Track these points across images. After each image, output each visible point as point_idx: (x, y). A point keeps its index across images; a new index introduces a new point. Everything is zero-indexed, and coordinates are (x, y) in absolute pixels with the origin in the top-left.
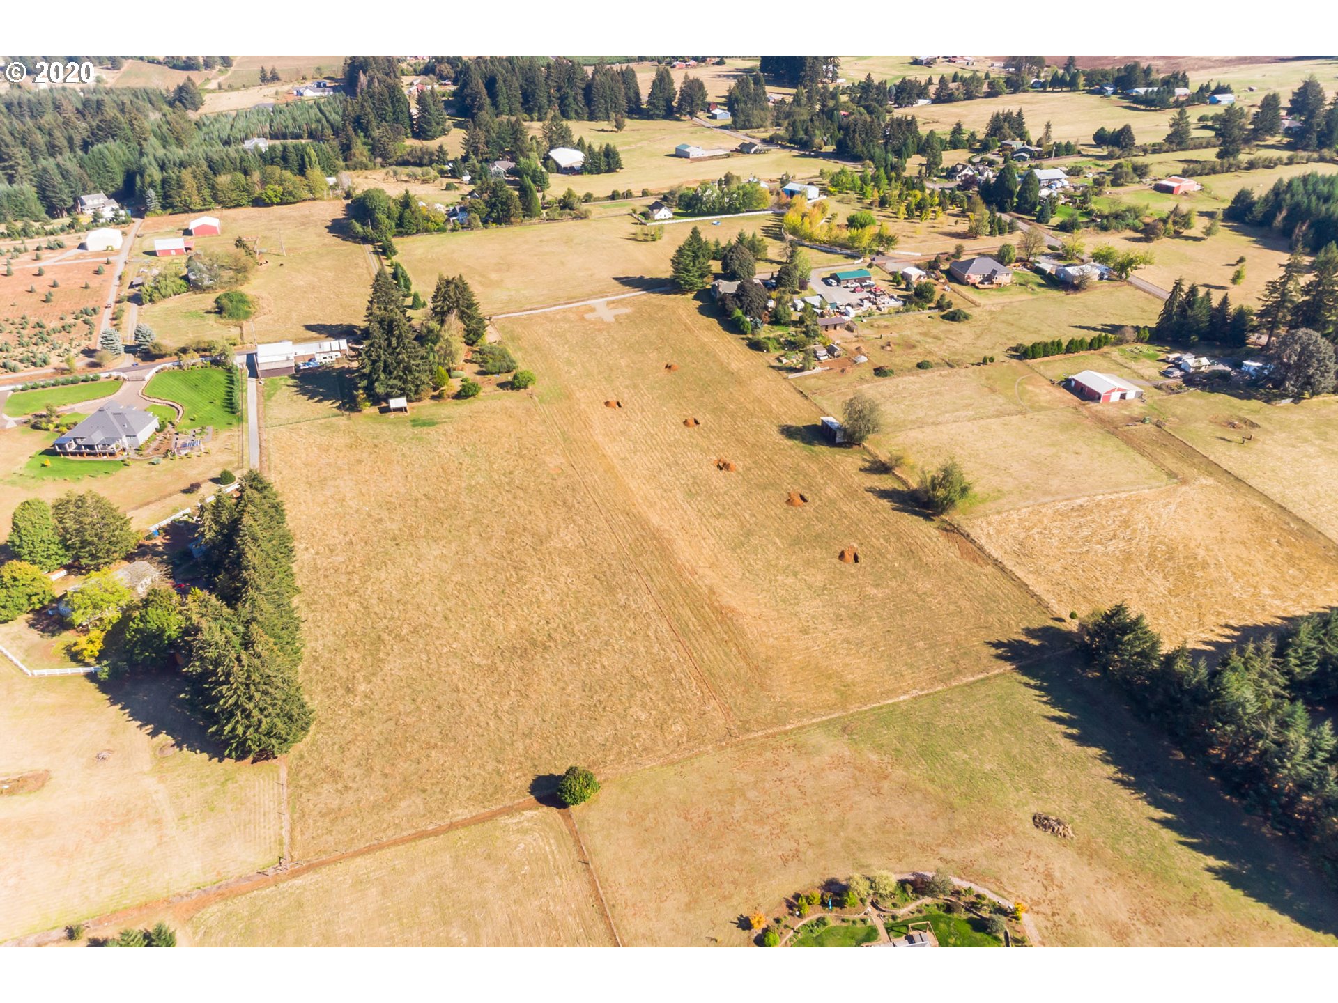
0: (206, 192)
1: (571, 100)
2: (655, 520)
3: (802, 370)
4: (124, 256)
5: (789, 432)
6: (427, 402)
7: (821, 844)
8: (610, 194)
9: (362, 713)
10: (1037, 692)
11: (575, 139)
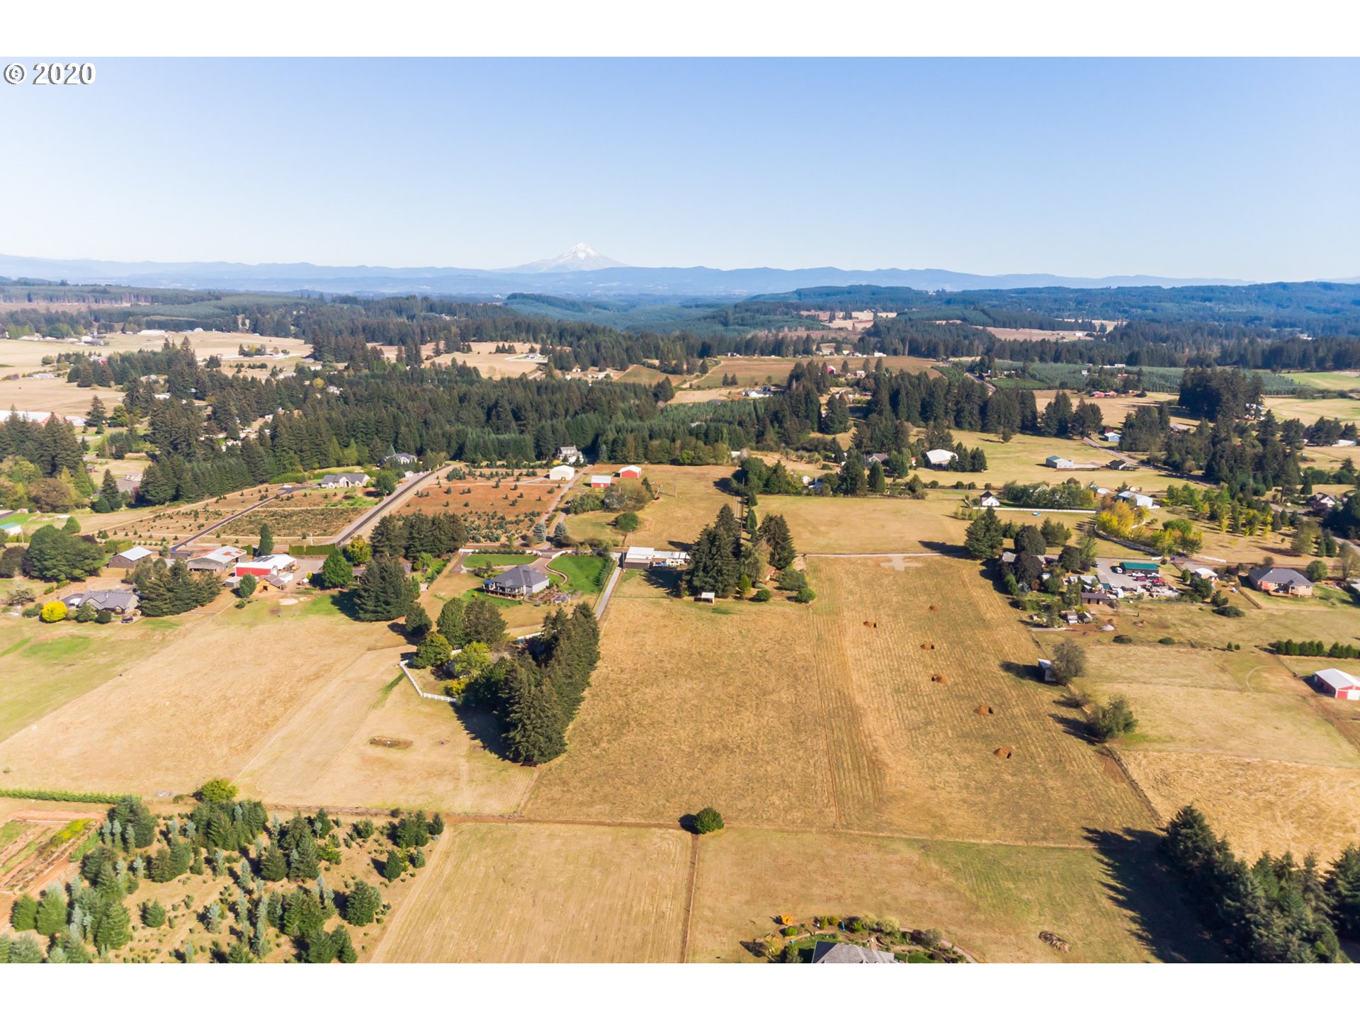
0: (641, 451)
1: (966, 413)
2: (859, 700)
3: (1046, 627)
4: (570, 485)
5: (1008, 667)
6: (730, 599)
7: (860, 898)
8: (955, 484)
9: (597, 757)
10: (1106, 867)
11: (955, 443)
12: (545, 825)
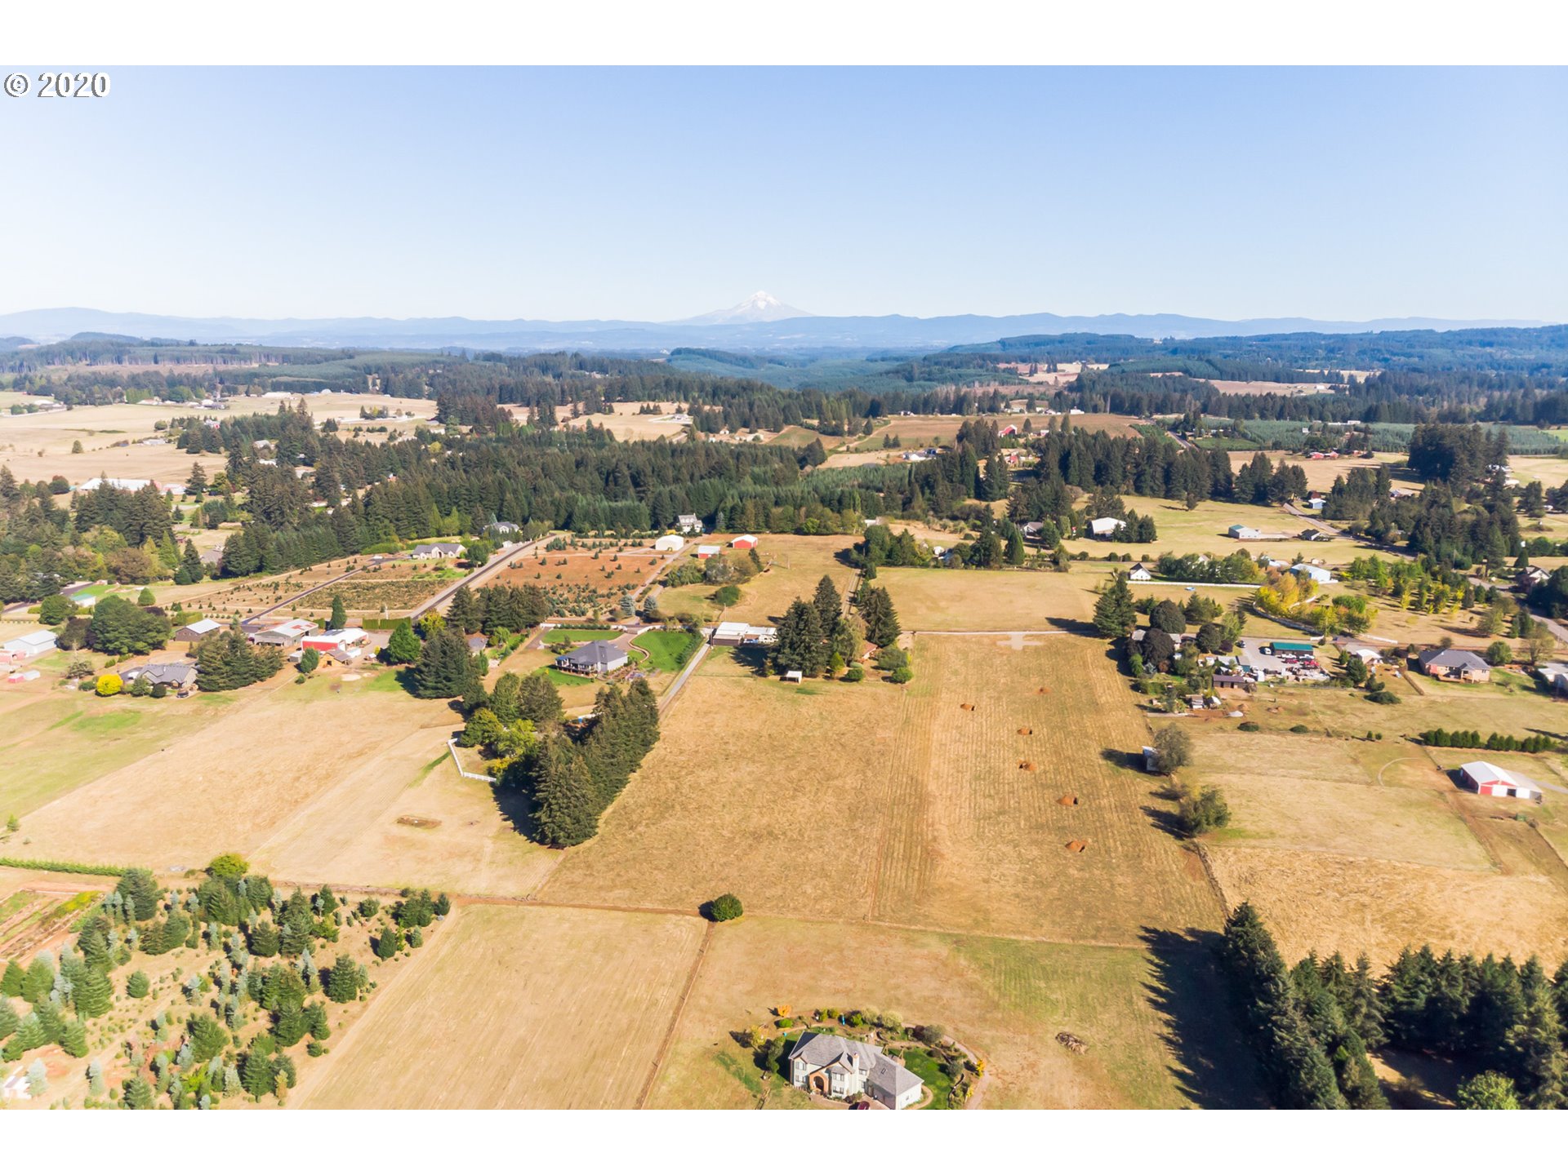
0: (761, 519)
1: (1148, 477)
2: (932, 787)
3: (1165, 712)
4: (676, 556)
5: (1109, 755)
6: (820, 679)
7: (871, 992)
8: (1107, 555)
9: (631, 841)
10: (1154, 968)
12: (557, 909)
